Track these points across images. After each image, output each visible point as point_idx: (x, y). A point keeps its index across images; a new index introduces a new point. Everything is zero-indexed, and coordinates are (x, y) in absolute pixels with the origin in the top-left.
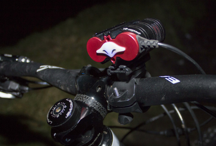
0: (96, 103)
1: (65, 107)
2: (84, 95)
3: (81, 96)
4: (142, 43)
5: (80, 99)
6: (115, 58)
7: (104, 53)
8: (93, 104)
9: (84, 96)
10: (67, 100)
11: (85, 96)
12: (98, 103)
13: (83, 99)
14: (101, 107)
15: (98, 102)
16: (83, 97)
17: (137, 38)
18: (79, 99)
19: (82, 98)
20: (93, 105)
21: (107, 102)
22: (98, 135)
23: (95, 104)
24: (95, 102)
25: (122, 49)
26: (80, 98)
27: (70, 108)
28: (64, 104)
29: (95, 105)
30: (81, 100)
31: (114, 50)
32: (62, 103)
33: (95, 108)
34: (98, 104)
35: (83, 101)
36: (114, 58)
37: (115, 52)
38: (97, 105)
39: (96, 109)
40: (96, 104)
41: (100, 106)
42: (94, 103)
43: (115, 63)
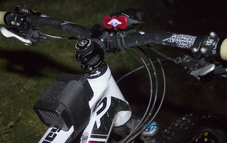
1: (87, 42)
7: (111, 24)
9: (96, 39)
22: (101, 62)
25: (120, 23)
27: (90, 42)
28: (86, 40)
31: (116, 23)
37: (117, 24)
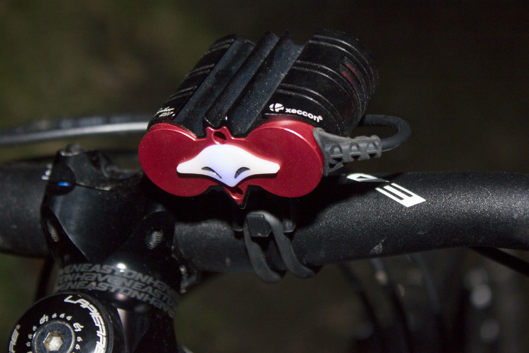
0: (151, 284)
1: (78, 327)
2: (105, 267)
3: (94, 272)
4: (332, 151)
5: (94, 284)
6: (244, 189)
8: (144, 290)
10: (67, 300)
11: (109, 271)
12: (156, 283)
13: (105, 281)
14: (166, 292)
15: (155, 280)
16: (104, 275)
17: (317, 138)
18: (90, 282)
19: (101, 279)
20: (146, 293)
21: (180, 272)
23: (150, 288)
24: (148, 282)
26: (93, 278)
27: (98, 328)
28: (69, 318)
29: (150, 292)
30: (101, 284)
32: (54, 316)
33: (152, 301)
34: (159, 287)
35: (111, 288)
36: (239, 187)
38: (156, 291)
39: (155, 304)
40: (154, 288)
41: (164, 290)
42: (147, 285)
43: (244, 200)
